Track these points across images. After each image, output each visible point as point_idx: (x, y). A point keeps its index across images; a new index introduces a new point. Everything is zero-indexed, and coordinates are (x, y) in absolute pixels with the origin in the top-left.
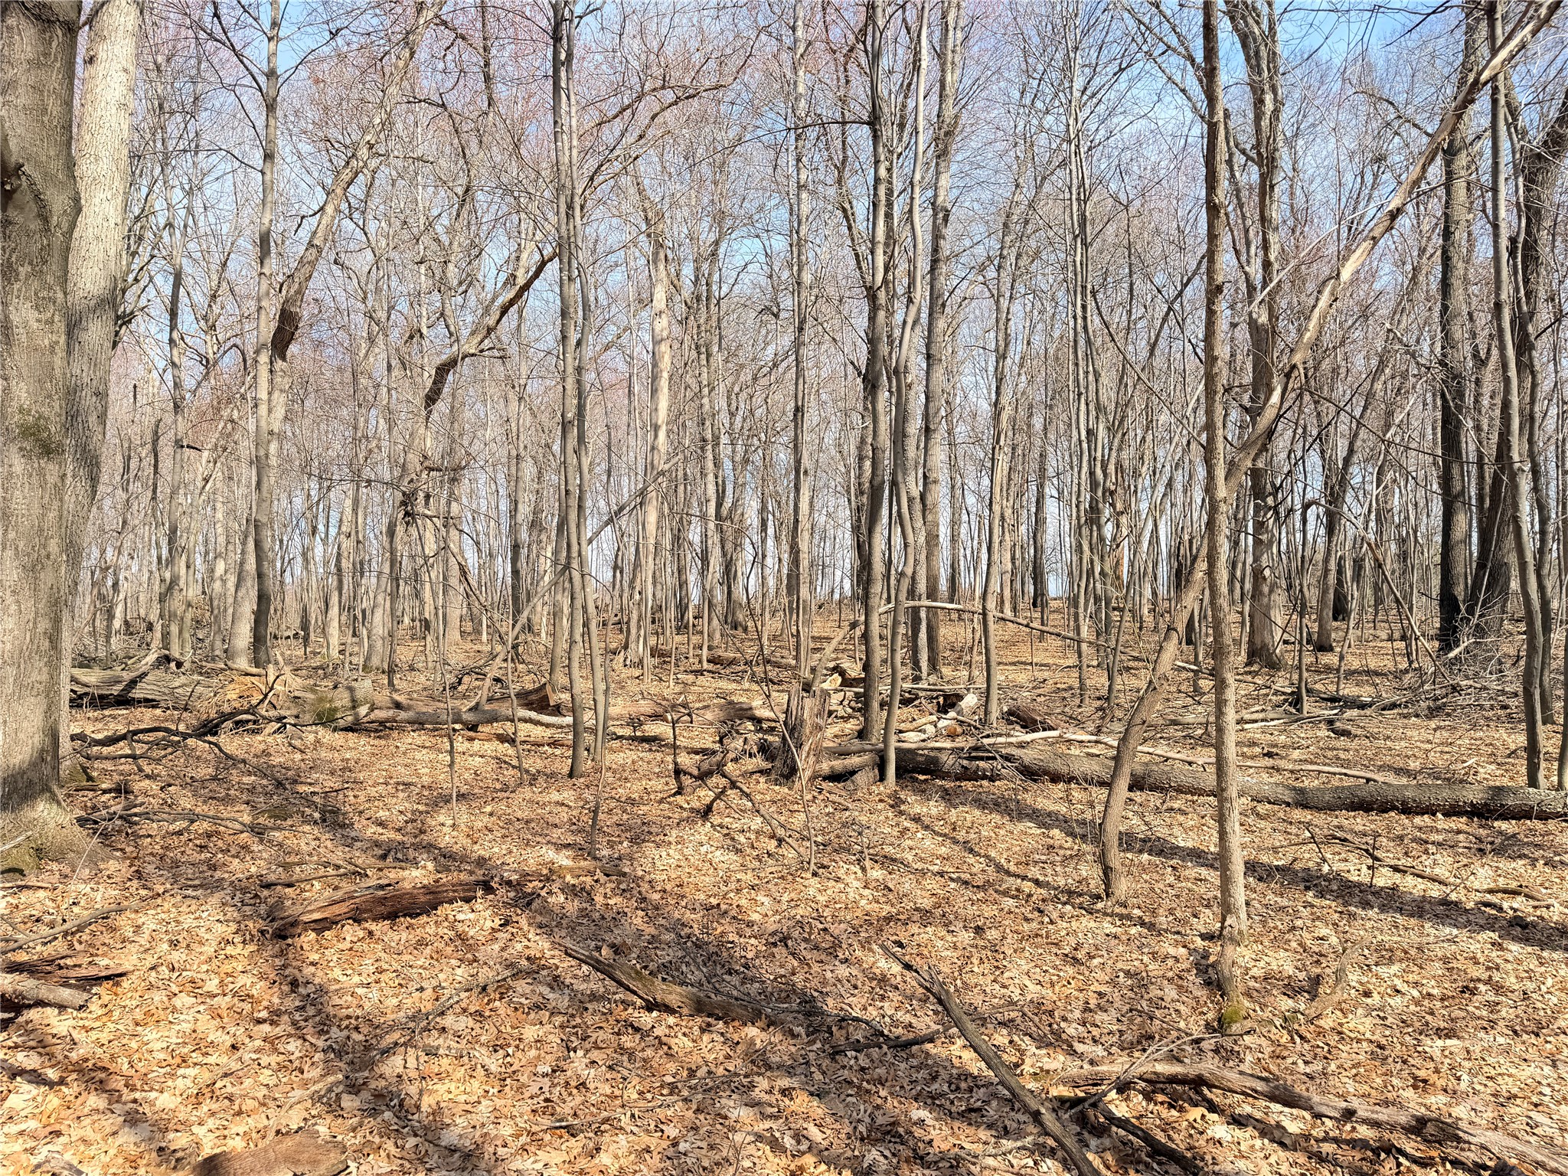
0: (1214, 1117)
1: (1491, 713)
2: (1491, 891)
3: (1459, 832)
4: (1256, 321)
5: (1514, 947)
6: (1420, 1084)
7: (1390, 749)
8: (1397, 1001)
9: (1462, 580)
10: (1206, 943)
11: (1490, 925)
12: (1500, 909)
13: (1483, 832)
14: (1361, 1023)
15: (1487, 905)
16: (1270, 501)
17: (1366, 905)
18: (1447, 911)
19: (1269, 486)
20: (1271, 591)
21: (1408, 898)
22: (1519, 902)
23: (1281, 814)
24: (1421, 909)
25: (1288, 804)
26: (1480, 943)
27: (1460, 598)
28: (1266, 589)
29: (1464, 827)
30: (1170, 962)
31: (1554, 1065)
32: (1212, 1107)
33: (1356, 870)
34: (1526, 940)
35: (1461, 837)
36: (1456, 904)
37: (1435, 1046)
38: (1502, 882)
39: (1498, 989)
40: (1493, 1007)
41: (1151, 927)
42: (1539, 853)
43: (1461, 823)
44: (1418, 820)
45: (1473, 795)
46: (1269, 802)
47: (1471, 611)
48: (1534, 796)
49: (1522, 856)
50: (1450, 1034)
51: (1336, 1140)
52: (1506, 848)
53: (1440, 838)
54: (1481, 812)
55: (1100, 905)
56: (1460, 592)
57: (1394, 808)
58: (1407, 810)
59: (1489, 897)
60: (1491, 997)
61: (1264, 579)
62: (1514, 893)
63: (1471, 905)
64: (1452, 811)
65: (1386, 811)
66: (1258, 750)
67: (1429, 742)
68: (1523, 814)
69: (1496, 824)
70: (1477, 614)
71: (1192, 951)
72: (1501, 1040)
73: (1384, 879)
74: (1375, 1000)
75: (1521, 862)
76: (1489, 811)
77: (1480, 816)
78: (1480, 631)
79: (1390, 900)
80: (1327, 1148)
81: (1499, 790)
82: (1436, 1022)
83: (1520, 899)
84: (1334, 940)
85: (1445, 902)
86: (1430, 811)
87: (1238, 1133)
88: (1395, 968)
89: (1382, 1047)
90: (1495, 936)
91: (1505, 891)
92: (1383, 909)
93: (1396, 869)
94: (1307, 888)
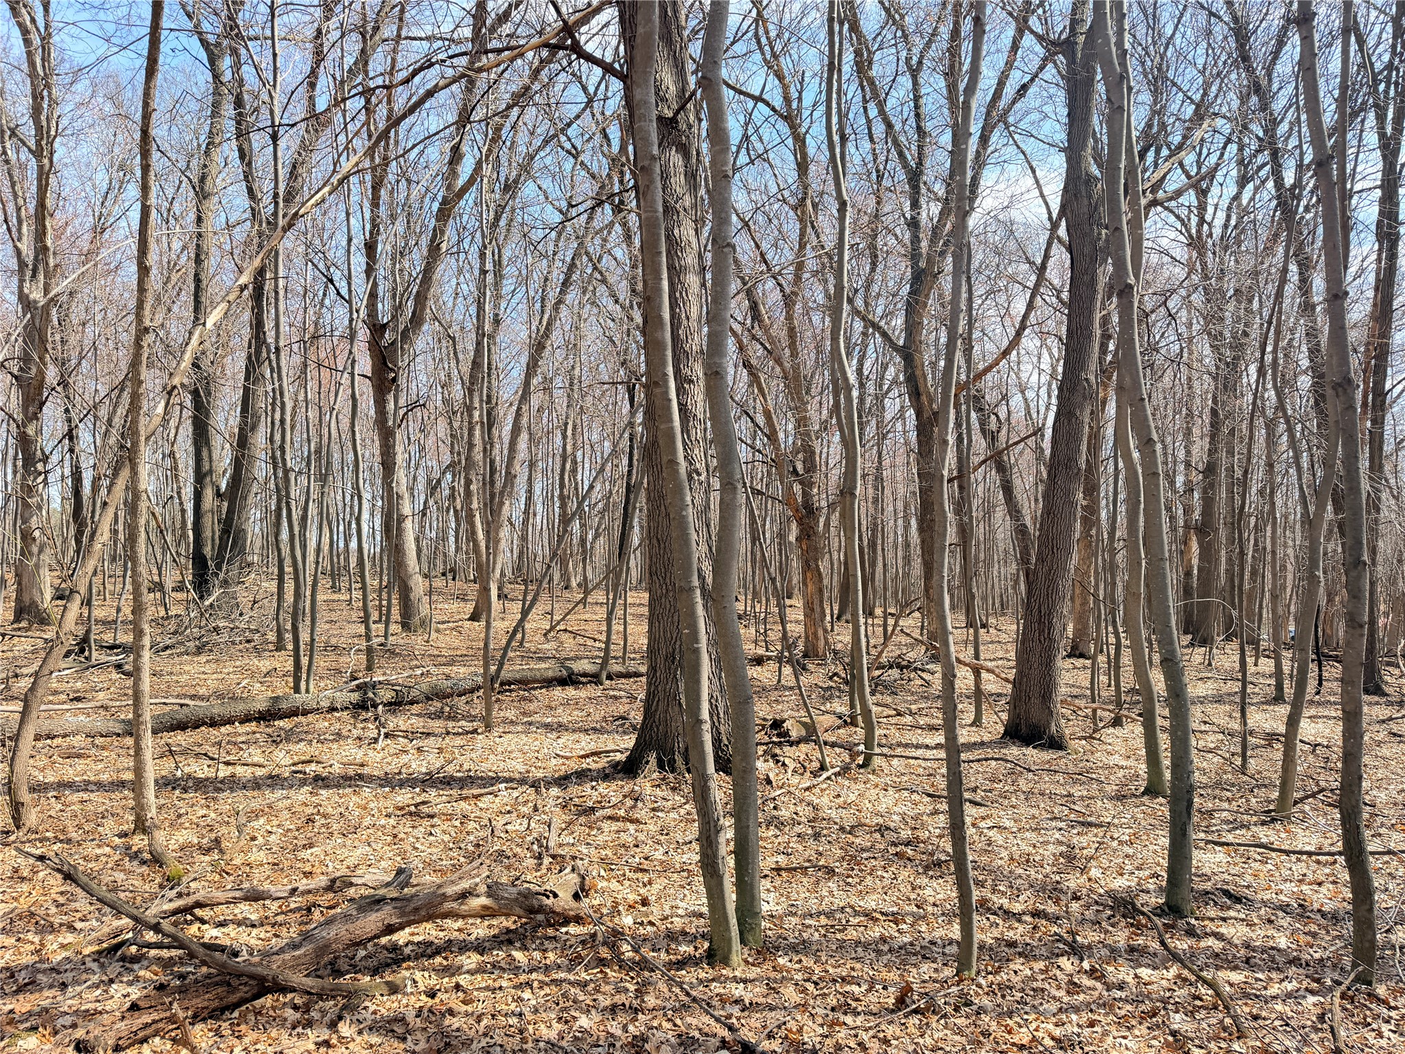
0: (207, 926)
1: (241, 647)
2: (294, 764)
3: (254, 733)
4: (27, 296)
5: (323, 792)
6: (308, 875)
7: (177, 682)
8: (273, 838)
9: (209, 542)
10: (123, 840)
11: (303, 783)
12: (305, 773)
13: (269, 730)
14: (257, 856)
15: (296, 772)
16: (40, 466)
17: (218, 790)
18: (274, 781)
19: (39, 453)
20: (40, 551)
21: (244, 780)
22: (313, 766)
23: (116, 743)
24: (256, 784)
25: (118, 735)
26: (303, 794)
27: (208, 557)
28: (35, 549)
29: (255, 729)
30: (104, 859)
31: (369, 845)
32: (203, 922)
33: (201, 769)
34: (327, 787)
35: (258, 735)
36: (278, 776)
37: (306, 854)
38: (296, 759)
39: (325, 816)
40: (327, 826)
41: (69, 841)
42: (310, 737)
43: (252, 726)
44: (223, 729)
45: (261, 705)
46: (102, 736)
47: (219, 567)
48: (300, 699)
49: (301, 740)
50: (311, 846)
51: (282, 913)
52: (289, 736)
53: (243, 739)
54: (265, 717)
55: (13, 838)
56: (208, 551)
57: (204, 723)
58: (213, 724)
59: (293, 768)
60: (323, 821)
61: (34, 539)
62: (310, 762)
63: (287, 775)
64: (246, 719)
65: (197, 727)
66: (63, 697)
67: (204, 673)
68: (294, 713)
69: (276, 723)
70: (224, 569)
71: (115, 848)
72: (339, 841)
73: (224, 772)
74: (260, 840)
75: (303, 744)
76: (270, 715)
77: (264, 719)
78: (225, 583)
79: (233, 783)
80: (280, 918)
81: (276, 699)
82: (300, 843)
83: (314, 764)
84: (213, 815)
85: (271, 777)
86: (230, 722)
87: (225, 930)
88: (262, 821)
89: (275, 864)
90: (310, 788)
91: (303, 762)
92: (232, 790)
93: (227, 763)
94: (174, 788)
